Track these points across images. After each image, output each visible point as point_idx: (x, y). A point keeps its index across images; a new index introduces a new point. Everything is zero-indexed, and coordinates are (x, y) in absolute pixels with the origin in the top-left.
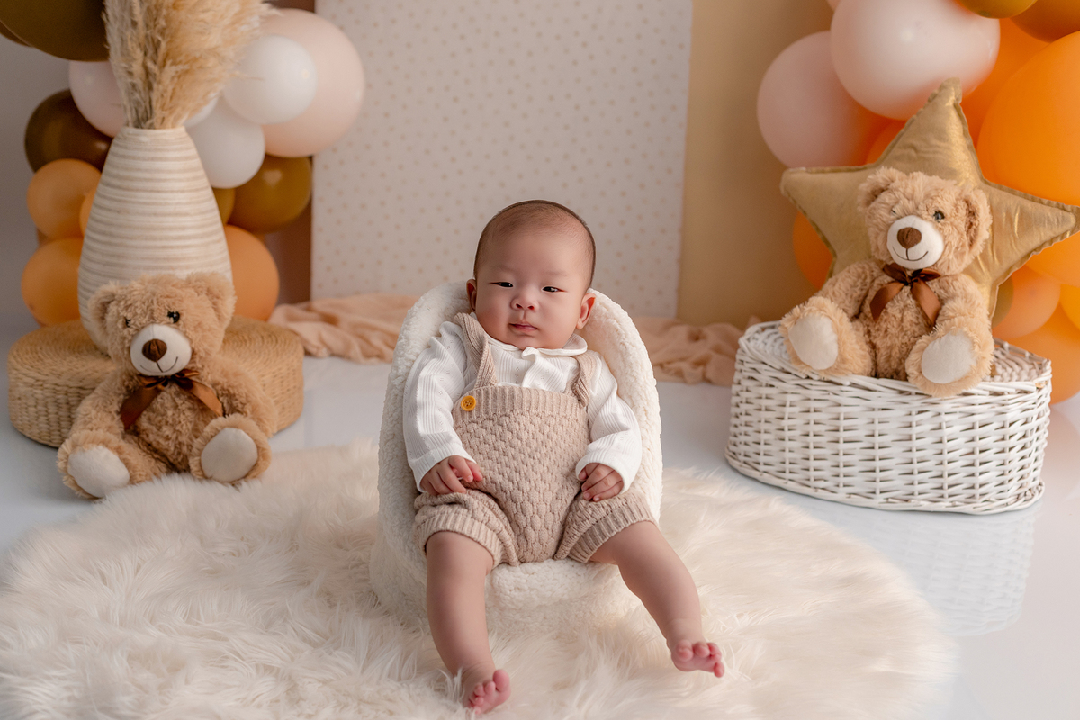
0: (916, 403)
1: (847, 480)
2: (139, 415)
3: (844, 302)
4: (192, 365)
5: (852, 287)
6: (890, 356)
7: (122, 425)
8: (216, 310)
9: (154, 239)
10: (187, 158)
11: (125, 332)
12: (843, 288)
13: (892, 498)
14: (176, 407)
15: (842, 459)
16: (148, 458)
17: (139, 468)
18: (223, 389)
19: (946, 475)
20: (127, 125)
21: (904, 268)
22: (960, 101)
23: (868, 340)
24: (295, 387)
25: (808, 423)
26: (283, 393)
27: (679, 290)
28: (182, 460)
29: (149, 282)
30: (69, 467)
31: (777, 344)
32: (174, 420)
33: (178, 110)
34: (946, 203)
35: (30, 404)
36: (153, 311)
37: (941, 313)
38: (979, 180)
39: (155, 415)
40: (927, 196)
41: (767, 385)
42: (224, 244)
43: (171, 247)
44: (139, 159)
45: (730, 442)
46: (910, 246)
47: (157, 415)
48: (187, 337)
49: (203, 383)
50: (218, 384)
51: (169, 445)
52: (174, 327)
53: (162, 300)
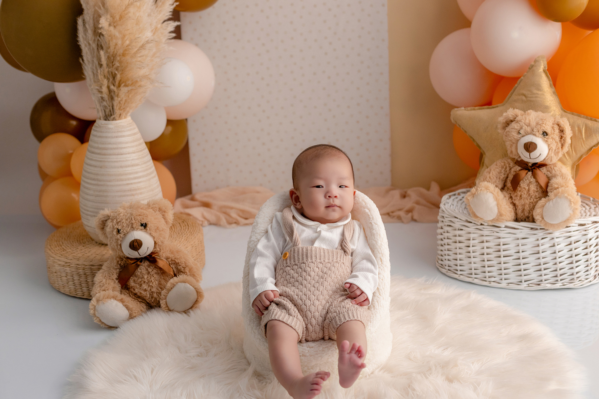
0: (540, 234)
1: (506, 276)
2: (129, 279)
3: (496, 182)
4: (155, 249)
5: (499, 173)
6: (524, 209)
7: (120, 285)
8: (164, 219)
9: (122, 180)
10: (135, 134)
11: (118, 236)
12: (494, 174)
13: (531, 284)
14: (149, 273)
15: (503, 266)
16: (136, 302)
17: (134, 309)
18: (172, 260)
19: (558, 269)
20: (100, 119)
21: (527, 162)
22: (547, 69)
23: (511, 202)
24: (202, 250)
25: (483, 248)
27: (392, 171)
28: (154, 301)
29: (127, 208)
30: (96, 313)
31: (459, 204)
32: (148, 280)
33: (128, 109)
34: (548, 127)
35: (62, 275)
36: (132, 224)
37: (549, 184)
38: (561, 110)
39: (137, 278)
40: (537, 124)
41: (459, 230)
43: (132, 184)
44: (109, 137)
45: (439, 259)
46: (531, 152)
47: (139, 278)
48: (152, 236)
49: (161, 258)
50: (169, 258)
51: (146, 294)
52: (144, 231)
53: (136, 217)
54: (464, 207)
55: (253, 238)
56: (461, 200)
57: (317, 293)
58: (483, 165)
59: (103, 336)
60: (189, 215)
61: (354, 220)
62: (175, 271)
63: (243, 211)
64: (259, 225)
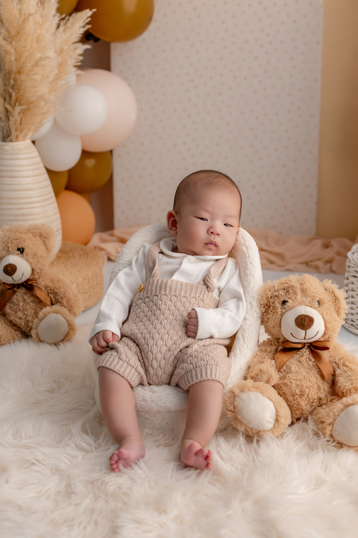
2: (5, 305)
4: (33, 277)
8: (45, 245)
9: (14, 204)
10: (32, 158)
14: (24, 300)
18: (51, 289)
24: (97, 283)
26: (90, 288)
27: (317, 219)
29: (7, 231)
32: (23, 308)
33: (25, 131)
36: (8, 247)
39: (13, 305)
42: (55, 205)
43: (24, 208)
47: (15, 305)
48: (28, 262)
49: (39, 286)
50: (48, 287)
51: (21, 322)
52: (21, 256)
53: (13, 241)
60: (102, 249)
62: (53, 300)
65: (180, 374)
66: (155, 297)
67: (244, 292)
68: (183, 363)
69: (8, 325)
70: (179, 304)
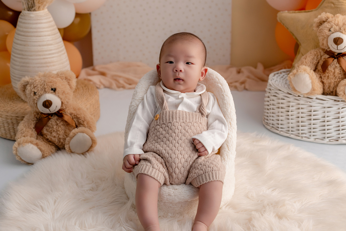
0: (341, 104)
1: (314, 134)
2: (42, 128)
3: (310, 66)
4: (62, 107)
5: (312, 59)
6: (330, 86)
7: (36, 133)
8: (69, 85)
9: (40, 55)
10: (50, 22)
11: (35, 97)
12: (309, 60)
13: (332, 140)
14: (57, 124)
15: (313, 126)
16: (48, 145)
17: (46, 151)
18: (74, 115)
20: (25, 10)
21: (334, 52)
23: (321, 80)
24: (97, 107)
25: (299, 113)
26: (94, 110)
27: (231, 55)
28: (61, 144)
29: (42, 76)
30: (18, 153)
31: (281, 81)
32: (56, 129)
33: (45, 3)
36: (45, 88)
39: (49, 128)
40: (344, 24)
41: (282, 99)
43: (47, 58)
44: (31, 24)
45: (265, 119)
46: (339, 45)
47: (50, 128)
48: (60, 97)
49: (67, 114)
50: (72, 114)
51: (55, 139)
52: (54, 94)
53: (48, 83)
54: (284, 82)
55: (134, 104)
56: (282, 77)
57: (180, 148)
58: (299, 53)
59: (22, 170)
60: (90, 80)
61: (209, 92)
62: (77, 123)
63: (128, 79)
64: (138, 94)
65: (193, 177)
66: (169, 124)
67: (224, 116)
68: (195, 169)
69: (46, 142)
70: (187, 128)
